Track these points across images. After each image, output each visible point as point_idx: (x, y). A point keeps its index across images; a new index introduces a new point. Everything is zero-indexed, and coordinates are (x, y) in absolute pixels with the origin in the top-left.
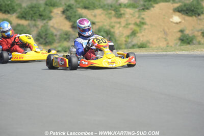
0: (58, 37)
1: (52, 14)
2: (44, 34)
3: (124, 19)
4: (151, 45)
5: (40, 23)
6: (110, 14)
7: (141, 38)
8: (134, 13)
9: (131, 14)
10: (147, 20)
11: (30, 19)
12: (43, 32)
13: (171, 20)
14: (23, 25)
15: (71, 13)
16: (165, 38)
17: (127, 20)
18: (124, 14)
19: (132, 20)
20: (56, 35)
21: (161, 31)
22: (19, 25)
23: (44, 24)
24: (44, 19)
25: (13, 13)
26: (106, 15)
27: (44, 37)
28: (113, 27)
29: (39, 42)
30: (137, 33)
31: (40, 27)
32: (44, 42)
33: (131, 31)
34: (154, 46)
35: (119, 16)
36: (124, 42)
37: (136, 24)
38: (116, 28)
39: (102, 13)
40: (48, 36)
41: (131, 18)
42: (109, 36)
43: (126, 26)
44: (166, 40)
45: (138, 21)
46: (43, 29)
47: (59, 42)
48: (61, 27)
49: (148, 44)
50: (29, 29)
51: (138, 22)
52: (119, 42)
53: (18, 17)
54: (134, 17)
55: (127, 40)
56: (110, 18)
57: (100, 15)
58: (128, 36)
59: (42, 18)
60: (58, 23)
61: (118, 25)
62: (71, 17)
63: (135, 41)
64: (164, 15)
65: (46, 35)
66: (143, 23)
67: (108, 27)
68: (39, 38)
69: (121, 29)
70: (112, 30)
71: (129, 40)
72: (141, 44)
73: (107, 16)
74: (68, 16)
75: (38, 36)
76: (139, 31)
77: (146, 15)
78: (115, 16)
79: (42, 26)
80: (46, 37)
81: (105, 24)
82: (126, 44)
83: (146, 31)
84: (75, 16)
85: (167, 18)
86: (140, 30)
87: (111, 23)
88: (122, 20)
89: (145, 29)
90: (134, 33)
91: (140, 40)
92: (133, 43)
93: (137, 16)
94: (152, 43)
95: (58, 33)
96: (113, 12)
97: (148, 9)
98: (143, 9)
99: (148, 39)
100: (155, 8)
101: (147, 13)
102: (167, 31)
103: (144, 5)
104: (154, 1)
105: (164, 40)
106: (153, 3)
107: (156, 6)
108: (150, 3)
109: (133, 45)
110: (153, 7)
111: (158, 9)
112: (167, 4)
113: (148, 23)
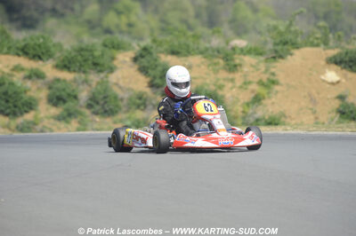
0: (125, 102)
1: (115, 63)
2: (101, 96)
3: (239, 74)
4: (288, 120)
5: (94, 78)
6: (215, 64)
7: (269, 108)
8: (258, 64)
9: (252, 66)
10: (281, 77)
11: (77, 69)
12: (100, 93)
13: (323, 77)
14: (65, 81)
15: (149, 62)
16: (311, 109)
17: (245, 76)
18: (240, 65)
19: (254, 77)
20: (122, 100)
21: (305, 97)
22: (58, 80)
23: (102, 79)
24: (101, 71)
25: (47, 59)
26: (209, 66)
27: (102, 102)
28: (221, 87)
29: (93, 110)
30: (264, 98)
31: (94, 84)
32: (102, 111)
33: (253, 95)
34: (293, 122)
35: (233, 68)
36: (240, 114)
37: (261, 83)
38: (226, 89)
39: (202, 63)
40: (108, 100)
41: (253, 72)
43: (245, 87)
44: (314, 112)
45: (265, 78)
46: (99, 87)
47: (127, 111)
48: (131, 86)
49: (283, 119)
50: (74, 87)
51: (265, 80)
52: (232, 114)
53: (57, 67)
54: (258, 70)
55: (246, 110)
56: (216, 72)
57: (199, 66)
58: (248, 104)
59: (99, 68)
60: (126, 77)
61: (230, 85)
62: (148, 68)
63: (260, 112)
64: (310, 69)
65: (105, 97)
66: (274, 82)
67: (212, 88)
68: (92, 103)
69: (234, 90)
70: (220, 93)
71: (250, 111)
72: (270, 118)
73: (210, 68)
74: (144, 67)
75: (91, 99)
76: (266, 96)
77: (279, 67)
78: (224, 68)
79: (98, 83)
80: (106, 102)
81: (208, 81)
82: (244, 118)
83: (279, 95)
84: (156, 66)
85: (315, 73)
86: (268, 93)
87: (218, 80)
88: (238, 76)
89: (277, 92)
90: (257, 99)
91: (268, 111)
92: (256, 116)
93: (263, 69)
94: (290, 117)
95: (126, 96)
96: (221, 62)
97: (281, 57)
98: (274, 58)
99: (282, 110)
100: (294, 57)
101: (280, 64)
102: (316, 95)
103: (276, 51)
104: (293, 44)
105: (310, 111)
106: (290, 47)
107: (296, 52)
108: (286, 47)
109: (257, 120)
110: (291, 55)
111: (300, 58)
112: (315, 49)
113: (282, 81)
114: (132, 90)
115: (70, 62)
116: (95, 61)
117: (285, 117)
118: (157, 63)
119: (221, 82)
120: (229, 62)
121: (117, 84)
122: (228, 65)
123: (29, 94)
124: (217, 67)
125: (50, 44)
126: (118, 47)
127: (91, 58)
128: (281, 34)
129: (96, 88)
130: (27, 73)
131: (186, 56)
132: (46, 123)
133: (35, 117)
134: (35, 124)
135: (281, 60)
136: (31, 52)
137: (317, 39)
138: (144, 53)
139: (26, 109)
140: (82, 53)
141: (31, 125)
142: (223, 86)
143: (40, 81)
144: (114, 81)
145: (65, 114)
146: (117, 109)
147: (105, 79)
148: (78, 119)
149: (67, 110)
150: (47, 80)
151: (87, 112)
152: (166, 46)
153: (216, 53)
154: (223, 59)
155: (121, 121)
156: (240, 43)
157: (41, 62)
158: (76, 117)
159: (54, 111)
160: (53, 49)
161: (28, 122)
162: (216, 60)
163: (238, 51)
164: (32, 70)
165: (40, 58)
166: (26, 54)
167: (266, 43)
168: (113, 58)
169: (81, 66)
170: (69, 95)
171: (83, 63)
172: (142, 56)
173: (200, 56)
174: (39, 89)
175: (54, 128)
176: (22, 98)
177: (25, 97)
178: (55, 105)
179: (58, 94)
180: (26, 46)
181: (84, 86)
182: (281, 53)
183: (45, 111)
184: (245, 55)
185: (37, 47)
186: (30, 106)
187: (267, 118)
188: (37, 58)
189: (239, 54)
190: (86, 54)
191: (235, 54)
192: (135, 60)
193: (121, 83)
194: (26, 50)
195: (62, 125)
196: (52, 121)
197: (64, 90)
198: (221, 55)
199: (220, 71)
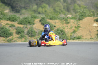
1: (35, 22)
2: (31, 32)
3: (70, 25)
5: (29, 26)
6: (63, 22)
8: (75, 22)
9: (73, 22)
10: (81, 25)
11: (24, 24)
12: (30, 31)
13: (93, 25)
14: (20, 27)
15: (44, 22)
16: (90, 34)
17: (71, 25)
18: (70, 22)
20: (36, 32)
21: (88, 31)
22: (19, 27)
23: (31, 27)
25: (16, 21)
26: (61, 22)
27: (31, 33)
28: (64, 28)
29: (28, 35)
30: (76, 31)
32: (31, 35)
33: (73, 31)
34: (85, 38)
35: (68, 23)
37: (75, 27)
40: (33, 32)
41: (73, 24)
42: (63, 33)
43: (71, 28)
44: (90, 35)
45: (76, 26)
46: (30, 29)
47: (38, 36)
48: (39, 28)
49: (82, 37)
50: (23, 29)
52: (67, 36)
53: (18, 23)
55: (71, 35)
56: (63, 24)
57: (58, 23)
58: (72, 33)
59: (30, 24)
60: (38, 26)
61: (67, 28)
62: (44, 23)
63: (75, 35)
64: (89, 23)
65: (32, 32)
66: (79, 27)
67: (62, 29)
68: (28, 33)
69: (68, 29)
70: (64, 30)
71: (72, 35)
72: (78, 37)
73: (61, 23)
74: (43, 23)
75: (28, 32)
77: (81, 23)
79: (30, 28)
80: (32, 33)
81: (61, 27)
82: (71, 37)
83: (81, 30)
84: (46, 23)
85: (91, 24)
86: (78, 30)
88: (69, 25)
89: (80, 29)
90: (74, 32)
91: (77, 35)
92: (74, 36)
93: (76, 23)
94: (84, 36)
95: (38, 31)
96: (64, 21)
97: (81, 20)
98: (79, 20)
99: (81, 34)
100: (85, 19)
101: (81, 22)
102: (91, 30)
103: (80, 18)
104: (84, 16)
105: (89, 35)
106: (83, 17)
107: (85, 18)
108: (82, 17)
109: (74, 37)
110: (84, 19)
111: (87, 20)
112: (91, 17)
113: (81, 26)
114: (39, 29)
115: (22, 22)
116: (29, 22)
117: (82, 36)
118: (46, 22)
119: (64, 27)
120: (67, 21)
121: (35, 28)
122: (66, 22)
124: (63, 23)
125: (16, 17)
126: (35, 18)
128: (81, 13)
129: (29, 29)
130: (10, 25)
131: (55, 20)
132: (15, 39)
133: (12, 37)
134: (12, 39)
135: (81, 21)
136: (11, 19)
137: (91, 14)
138: (43, 19)
139: (10, 35)
140: (25, 19)
141: (11, 40)
142: (65, 28)
143: (13, 28)
144: (34, 27)
145: (21, 37)
146: (35, 35)
147: (32, 27)
148: (24, 38)
149: (21, 35)
150: (15, 27)
151: (27, 36)
152: (49, 17)
153: (63, 19)
154: (65, 20)
155: (36, 38)
156: (69, 16)
157: (14, 22)
158: (24, 37)
159: (17, 36)
160: (17, 19)
161: (10, 39)
162: (63, 21)
163: (69, 18)
165: (14, 21)
166: (10, 20)
167: (77, 16)
168: (34, 21)
169: (25, 23)
170: (22, 31)
171: (26, 22)
172: (42, 20)
173: (58, 20)
174: (13, 30)
175: (18, 41)
176: (9, 32)
177: (10, 32)
178: (18, 34)
179: (19, 31)
180: (10, 18)
181: (26, 29)
182: (81, 19)
183: (15, 36)
184: (71, 19)
185: (13, 18)
186: (11, 34)
187: (77, 37)
189: (69, 19)
190: (27, 19)
191: (68, 19)
192: (40, 21)
193: (36, 28)
194: (10, 19)
195: (20, 40)
196: (17, 39)
197: (20, 30)
198: (64, 19)
199: (64, 24)
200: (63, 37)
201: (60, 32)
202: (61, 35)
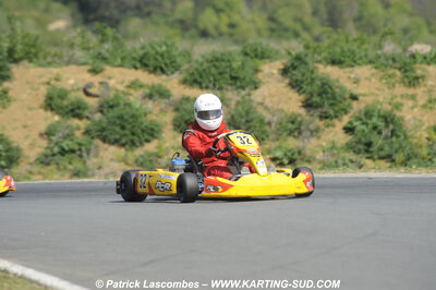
114: (283, 111)
115: (201, 76)
116: (234, 75)
118: (313, 76)
119: (399, 99)
120: (407, 74)
121: (262, 104)
122: (407, 77)
123: (150, 117)
124: (393, 80)
125: (175, 53)
126: (262, 55)
127: (228, 70)
129: (236, 110)
130: (147, 91)
131: (352, 66)
133: (159, 147)
134: (158, 156)
136: (152, 63)
139: (147, 137)
140: (217, 64)
141: (152, 158)
142: (401, 105)
143: (163, 103)
144: (259, 100)
146: (264, 136)
147: (247, 98)
150: (172, 99)
152: (325, 54)
153: (390, 62)
154: (400, 69)
155: (269, 152)
156: (422, 48)
157: (164, 77)
160: (179, 60)
161: (150, 155)
162: (391, 71)
163: (420, 59)
164: (153, 86)
165: (163, 71)
166: (145, 65)
168: (257, 71)
171: (218, 77)
172: (295, 68)
173: (370, 66)
174: (162, 111)
176: (142, 123)
177: (146, 121)
179: (187, 117)
180: (145, 55)
183: (171, 140)
184: (429, 64)
185: (160, 59)
186: (152, 133)
188: (159, 71)
189: (422, 63)
190: (224, 64)
191: (415, 63)
192: (285, 72)
193: (267, 102)
194: (145, 61)
198: (398, 65)
199: (397, 85)
200: (396, 146)
201: (381, 124)
202: (386, 138)
